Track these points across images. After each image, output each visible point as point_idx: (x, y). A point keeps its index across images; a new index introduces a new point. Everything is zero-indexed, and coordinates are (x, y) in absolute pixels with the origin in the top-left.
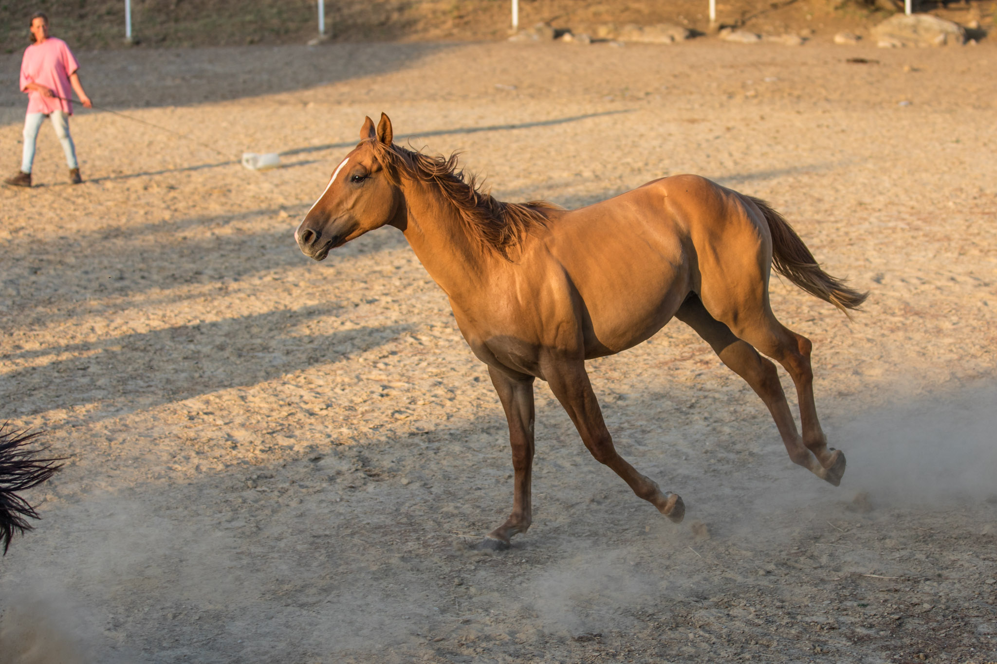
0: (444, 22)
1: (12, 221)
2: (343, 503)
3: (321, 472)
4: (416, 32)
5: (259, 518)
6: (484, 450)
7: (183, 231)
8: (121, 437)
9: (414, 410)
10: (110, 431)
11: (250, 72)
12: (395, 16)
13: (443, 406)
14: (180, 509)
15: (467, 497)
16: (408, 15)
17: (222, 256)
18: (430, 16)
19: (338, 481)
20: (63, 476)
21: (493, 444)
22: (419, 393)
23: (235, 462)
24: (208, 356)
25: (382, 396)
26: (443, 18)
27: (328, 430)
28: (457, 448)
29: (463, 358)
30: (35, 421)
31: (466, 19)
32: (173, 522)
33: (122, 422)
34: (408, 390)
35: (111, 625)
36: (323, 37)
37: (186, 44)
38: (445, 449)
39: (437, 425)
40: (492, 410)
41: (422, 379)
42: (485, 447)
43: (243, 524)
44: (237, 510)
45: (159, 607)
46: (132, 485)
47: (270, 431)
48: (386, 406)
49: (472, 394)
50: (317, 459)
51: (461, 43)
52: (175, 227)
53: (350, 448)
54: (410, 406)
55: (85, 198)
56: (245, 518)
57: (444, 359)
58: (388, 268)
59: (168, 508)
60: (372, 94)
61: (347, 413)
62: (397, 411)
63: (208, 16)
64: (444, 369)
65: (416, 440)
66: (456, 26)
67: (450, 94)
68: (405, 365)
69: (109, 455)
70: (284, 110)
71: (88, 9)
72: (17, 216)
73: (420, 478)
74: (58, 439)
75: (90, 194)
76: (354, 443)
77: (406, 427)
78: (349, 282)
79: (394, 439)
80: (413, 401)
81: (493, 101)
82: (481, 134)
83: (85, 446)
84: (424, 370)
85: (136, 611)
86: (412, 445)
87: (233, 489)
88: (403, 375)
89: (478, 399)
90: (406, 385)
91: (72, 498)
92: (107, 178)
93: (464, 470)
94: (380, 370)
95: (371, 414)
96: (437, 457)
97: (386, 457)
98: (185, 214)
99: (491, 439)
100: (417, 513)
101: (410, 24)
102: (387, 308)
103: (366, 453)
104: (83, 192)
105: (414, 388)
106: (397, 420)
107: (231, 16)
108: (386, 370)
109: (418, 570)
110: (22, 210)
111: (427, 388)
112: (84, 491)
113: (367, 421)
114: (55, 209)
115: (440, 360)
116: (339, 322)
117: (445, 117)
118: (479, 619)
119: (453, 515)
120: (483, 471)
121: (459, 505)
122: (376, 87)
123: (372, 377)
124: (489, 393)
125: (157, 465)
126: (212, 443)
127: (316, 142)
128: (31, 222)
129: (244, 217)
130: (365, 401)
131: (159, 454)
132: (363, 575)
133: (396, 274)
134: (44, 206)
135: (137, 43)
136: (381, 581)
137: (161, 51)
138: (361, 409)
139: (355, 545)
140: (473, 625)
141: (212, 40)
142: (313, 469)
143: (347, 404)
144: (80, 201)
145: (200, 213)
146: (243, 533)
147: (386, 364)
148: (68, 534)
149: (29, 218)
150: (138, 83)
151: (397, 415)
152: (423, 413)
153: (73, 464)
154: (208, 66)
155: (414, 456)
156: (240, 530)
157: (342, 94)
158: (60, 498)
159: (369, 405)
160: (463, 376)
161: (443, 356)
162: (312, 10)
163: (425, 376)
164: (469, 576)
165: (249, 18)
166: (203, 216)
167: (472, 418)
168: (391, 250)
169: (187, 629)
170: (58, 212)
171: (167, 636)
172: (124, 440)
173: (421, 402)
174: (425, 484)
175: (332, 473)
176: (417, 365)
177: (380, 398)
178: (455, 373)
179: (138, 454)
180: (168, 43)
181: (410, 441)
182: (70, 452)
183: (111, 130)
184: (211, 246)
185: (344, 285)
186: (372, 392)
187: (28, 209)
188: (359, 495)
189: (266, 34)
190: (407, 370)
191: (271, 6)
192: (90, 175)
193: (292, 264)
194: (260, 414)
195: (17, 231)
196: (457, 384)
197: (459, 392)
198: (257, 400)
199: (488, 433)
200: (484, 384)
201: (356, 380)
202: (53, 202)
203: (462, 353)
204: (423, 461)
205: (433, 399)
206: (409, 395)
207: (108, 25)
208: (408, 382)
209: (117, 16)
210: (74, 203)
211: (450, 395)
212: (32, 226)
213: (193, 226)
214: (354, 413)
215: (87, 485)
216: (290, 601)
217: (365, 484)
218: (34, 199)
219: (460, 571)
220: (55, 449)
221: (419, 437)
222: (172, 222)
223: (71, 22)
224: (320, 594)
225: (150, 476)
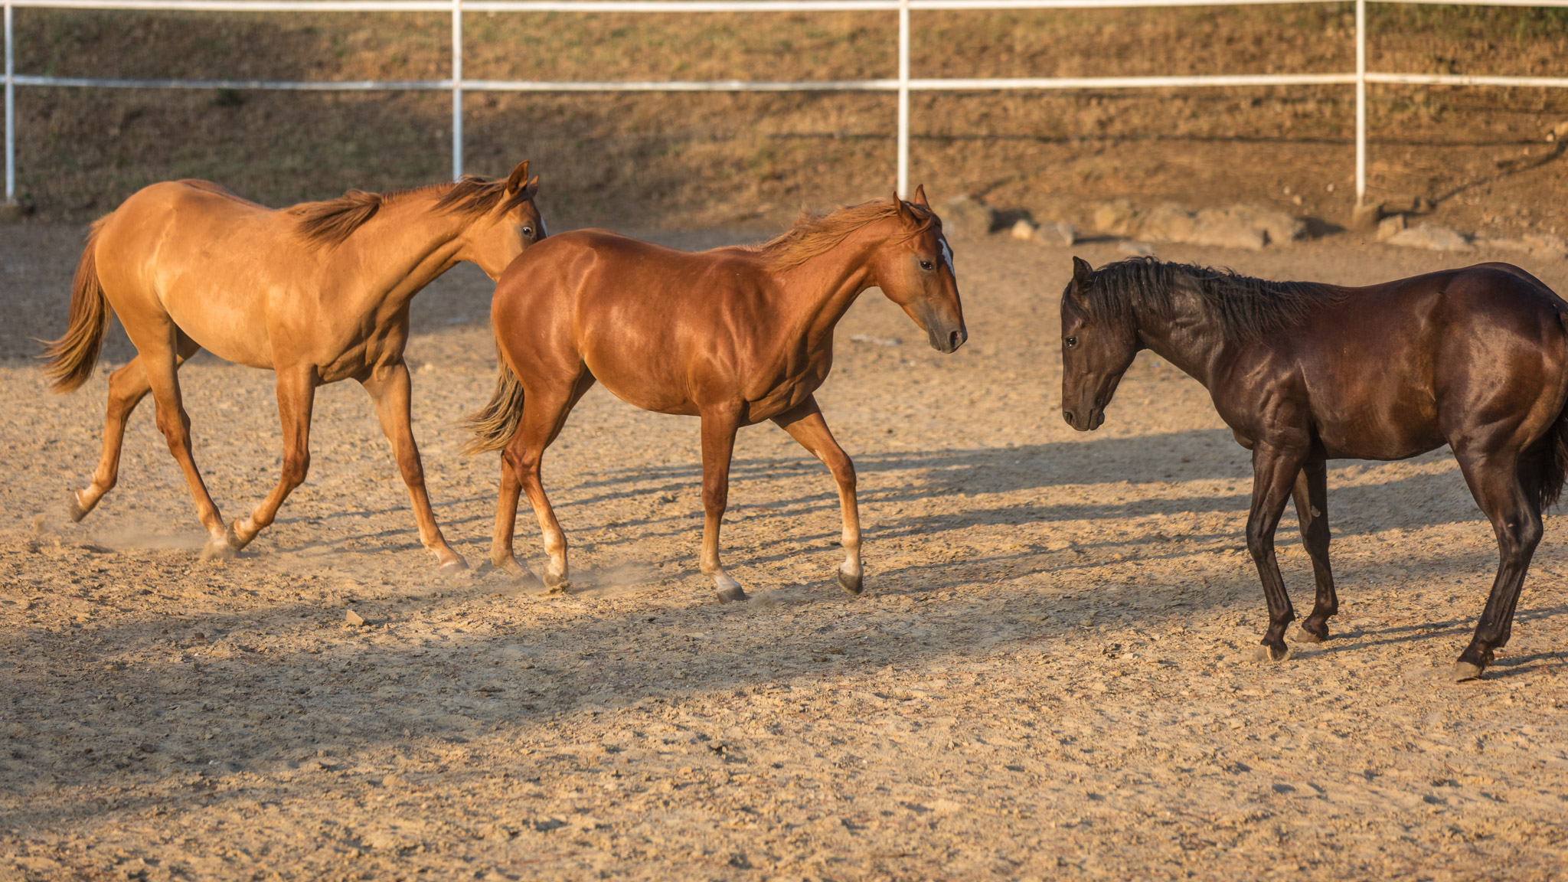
0: (739, 188)
7: (118, 650)
17: (207, 710)
52: (99, 640)
78: (499, 781)
98: (125, 611)
102: (584, 844)
135: (28, 210)
145: (160, 609)
166: (167, 616)
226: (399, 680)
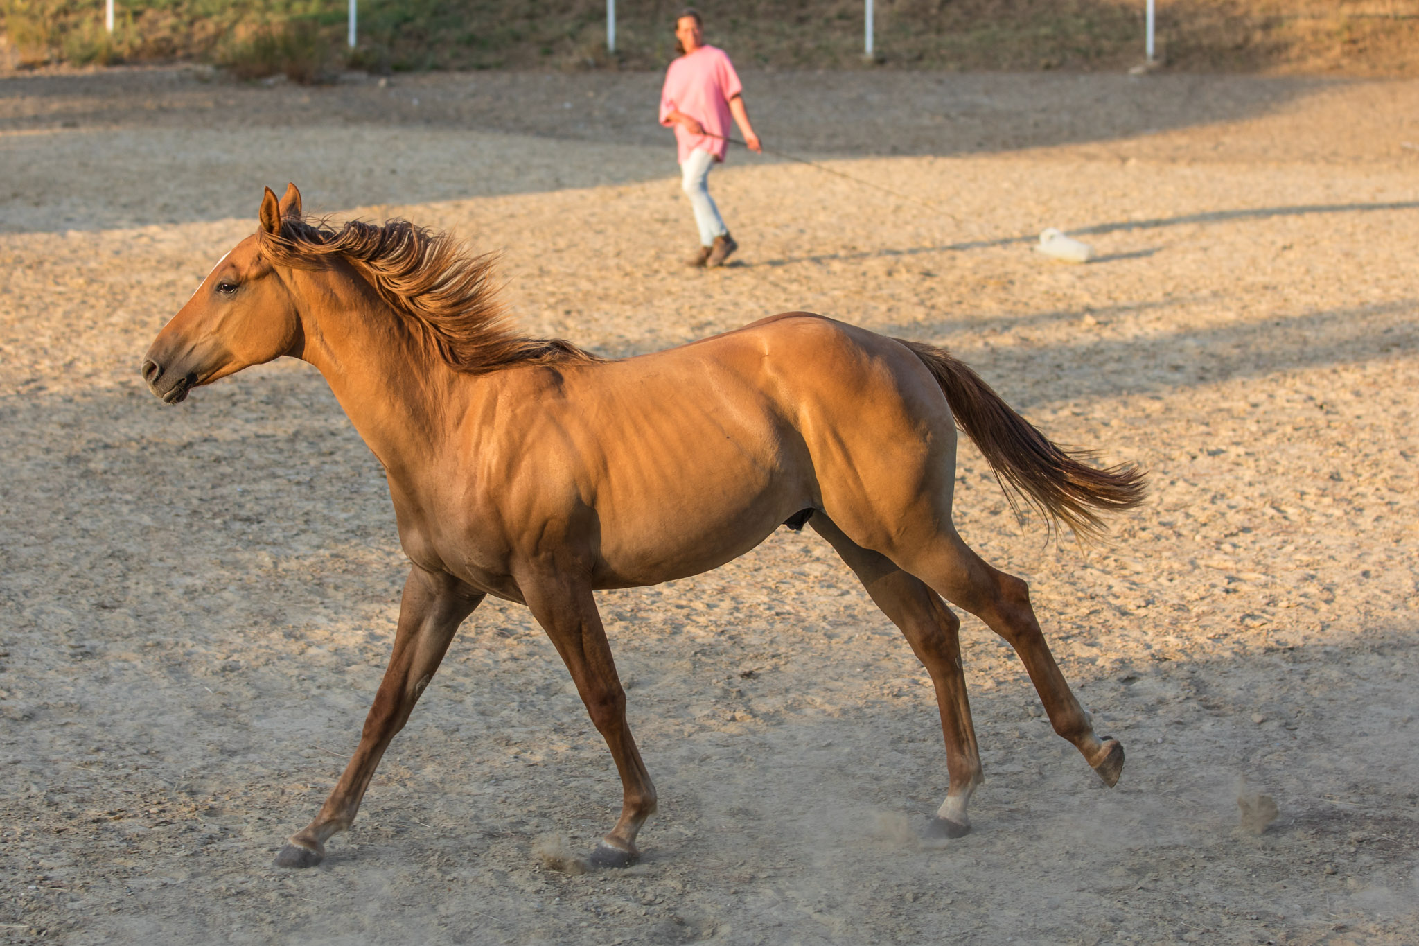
0: (1329, 49)
1: (694, 312)
2: (1166, 745)
3: (1136, 698)
4: (1288, 61)
5: (1043, 761)
6: (1373, 678)
7: (943, 338)
8: (846, 632)
9: (1273, 615)
10: (829, 623)
11: (1044, 110)
12: (1258, 36)
13: (1316, 611)
14: (929, 743)
15: (1347, 746)
16: (1276, 35)
17: (999, 376)
18: (1309, 38)
19: (1160, 712)
20: (760, 685)
21: (1387, 670)
22: (1281, 590)
23: (1010, 678)
24: (976, 521)
25: (1227, 591)
26: (1327, 42)
27: (1147, 638)
28: (1334, 673)
29: (1348, 541)
30: (722, 604)
31: (1361, 45)
32: (919, 761)
33: (848, 612)
34: (1265, 586)
35: (823, 906)
36: (1151, 63)
37: (952, 66)
38: (1317, 674)
39: (1306, 638)
40: (1387, 620)
41: (1286, 570)
42: (1376, 675)
43: (1019, 768)
44: (1011, 747)
45: (893, 883)
46: (860, 703)
47: (1062, 635)
48: (1232, 606)
49: (1359, 596)
50: (1130, 680)
51: (1353, 80)
52: (931, 332)
53: (1179, 666)
54: (1268, 609)
55: (801, 284)
56: (1024, 760)
57: (1319, 542)
58: (1240, 406)
59: (912, 741)
60: (1221, 149)
61: (1175, 614)
62: (1248, 616)
63: (986, 26)
64: (1319, 557)
65: (1275, 658)
66: (1347, 54)
67: (1335, 154)
68: (1262, 549)
69: (828, 658)
70: (1092, 167)
71: (811, 9)
72: (703, 305)
73: (1279, 715)
74: (754, 631)
75: (808, 278)
76: (1184, 659)
77: (1262, 639)
78: (1183, 423)
79: (1243, 656)
80: (1272, 601)
81: (1398, 167)
82: (1379, 214)
83: (794, 643)
84: (1289, 557)
85: (861, 887)
86: (1268, 665)
87: (1007, 717)
88: (1258, 563)
89: (1368, 603)
90: (1263, 578)
91: (773, 718)
92: (834, 257)
93: (1343, 706)
94: (1226, 553)
95: (1211, 617)
96: (1305, 685)
97: (1231, 681)
98: (947, 314)
99: (1384, 662)
100: (1274, 765)
101: (1280, 48)
102: (1238, 464)
103: (1202, 675)
104: (799, 275)
105: (1274, 583)
106: (1248, 628)
107: (1018, 28)
108: (1234, 553)
109: (1273, 849)
110: (710, 297)
111: (1293, 584)
112: (790, 708)
113: (1204, 627)
114: (758, 298)
115: (1313, 543)
116: (1168, 482)
117: (1328, 187)
118: (1359, 925)
119: (1326, 772)
120: (1372, 708)
121: (1335, 756)
122: (1227, 140)
123: (1214, 563)
124: (1383, 595)
125: (898, 676)
126: (978, 648)
127: (1139, 216)
128: (722, 315)
129: (1032, 321)
130: (1202, 599)
131: (900, 660)
132: (1192, 852)
133: (1251, 414)
134: (741, 293)
135: (880, 61)
136: (1219, 862)
137: (916, 74)
138: (1195, 610)
139: (1183, 808)
140: (1350, 934)
141: (990, 61)
142: (1124, 694)
143: (1176, 601)
144: (794, 287)
145: (968, 312)
146: (1020, 782)
147: (1234, 546)
148: (765, 769)
149: (720, 310)
150: (880, 120)
151: (1248, 621)
152: (1286, 620)
153: (776, 669)
154: (984, 100)
155: (1271, 681)
156: (1015, 777)
157: (1178, 148)
158: (755, 716)
159: (1208, 604)
160: (1346, 567)
161: (1317, 537)
162: (1137, 22)
163: (1291, 566)
164: (1346, 862)
165: (1044, 31)
166: (973, 317)
167: (1358, 630)
168: (1245, 379)
169: (934, 917)
170: (762, 302)
171: (904, 926)
172: (850, 638)
173: (1284, 604)
174: (1286, 724)
175: (1151, 700)
176: (1279, 549)
177: (1224, 594)
178: (1335, 563)
179: (869, 660)
180: (925, 63)
181: (1266, 659)
182: (771, 651)
183: (841, 186)
184: (983, 361)
185: (1175, 428)
186: (1213, 586)
187: (718, 296)
188: (1189, 734)
189: (1069, 56)
190: (1265, 556)
191: (1077, 15)
192: (810, 251)
193: (1101, 394)
194: (1049, 610)
195: (701, 327)
196: (1336, 579)
197: (1339, 592)
198: (1045, 588)
199: (1380, 654)
200: (1376, 582)
201: (1189, 567)
202: (755, 288)
203: (1346, 534)
204: (1285, 690)
205: (1302, 599)
206: (1268, 592)
207: (838, 34)
208: (1265, 574)
209: (853, 20)
210: (785, 290)
211: (1326, 595)
212: (723, 321)
213: (958, 332)
214: (1185, 615)
215: (794, 700)
216: (1084, 884)
217: (1199, 719)
218: (727, 282)
219: (1333, 854)
220: (750, 646)
221: (1280, 654)
222: (926, 323)
223: (786, 27)
224: (1128, 876)
225: (886, 691)
226: (1119, 360)
